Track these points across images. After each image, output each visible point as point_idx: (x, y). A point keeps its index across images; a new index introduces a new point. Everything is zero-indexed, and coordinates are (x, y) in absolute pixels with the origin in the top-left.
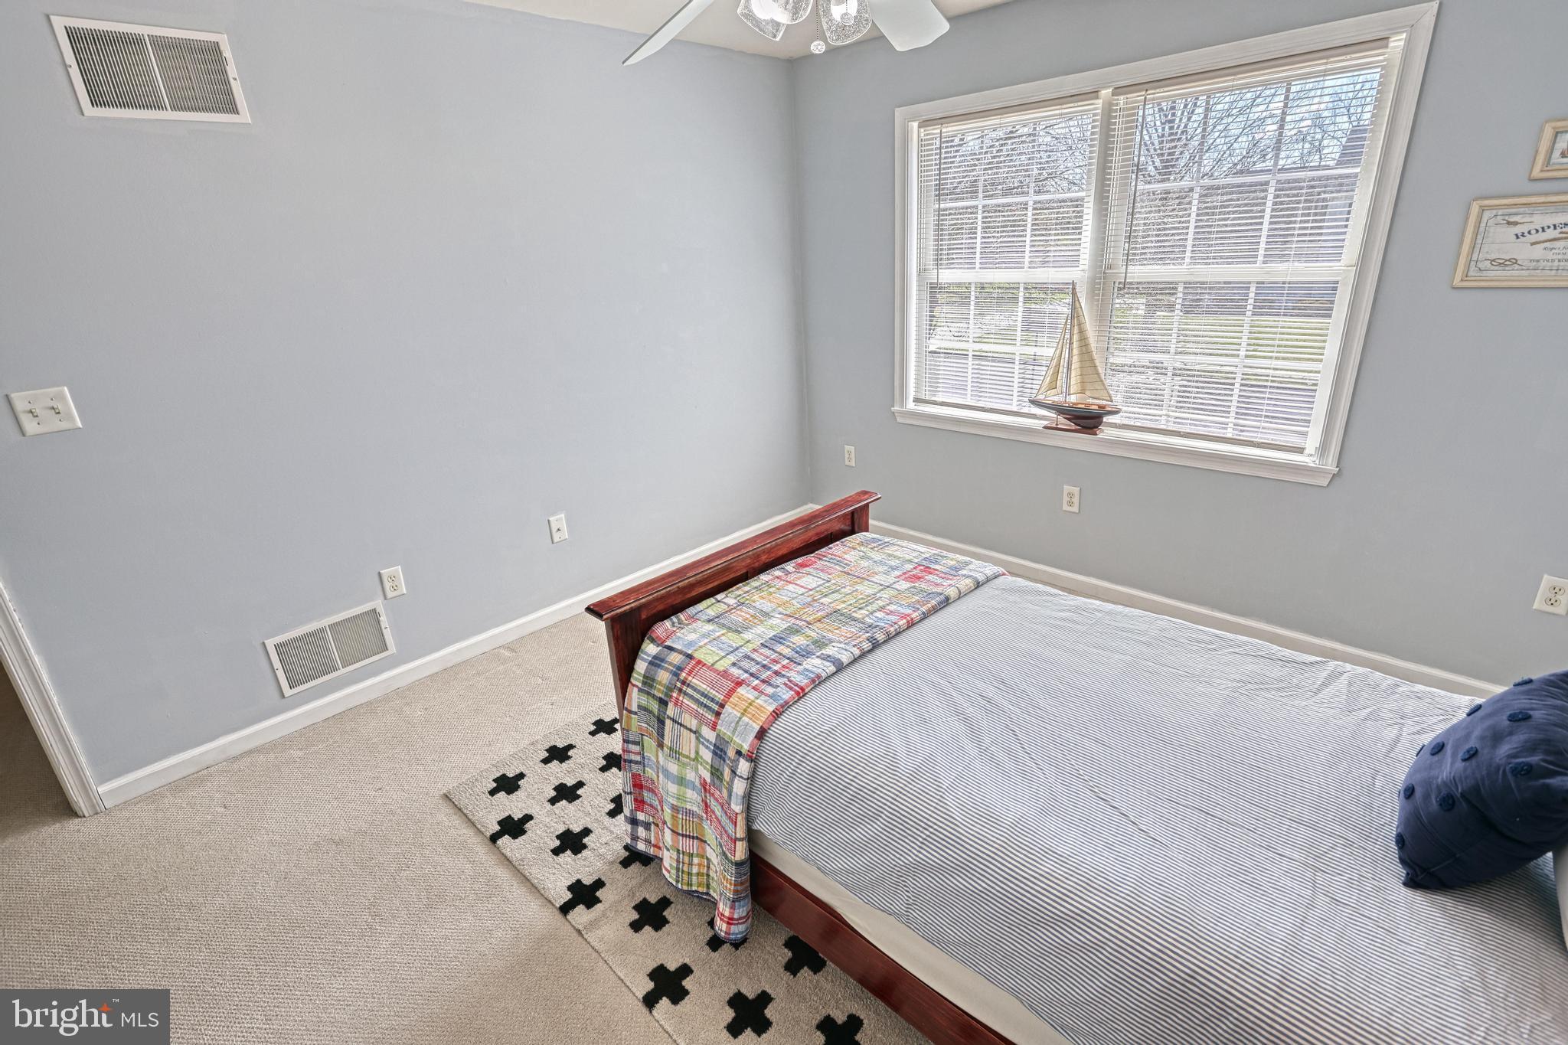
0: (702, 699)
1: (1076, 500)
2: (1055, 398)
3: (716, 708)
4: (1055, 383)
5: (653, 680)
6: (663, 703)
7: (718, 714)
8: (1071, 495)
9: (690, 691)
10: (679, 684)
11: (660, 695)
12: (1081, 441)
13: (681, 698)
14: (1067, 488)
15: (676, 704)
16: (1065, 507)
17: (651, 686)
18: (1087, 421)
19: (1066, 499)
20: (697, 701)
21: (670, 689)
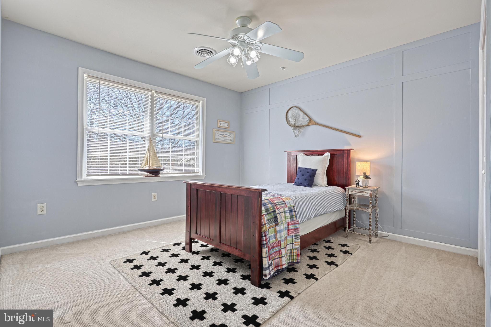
0: (281, 203)
1: (156, 197)
2: (147, 168)
3: (284, 203)
4: (147, 163)
5: (268, 209)
6: (274, 212)
7: (285, 203)
8: (154, 196)
9: (277, 204)
10: (274, 205)
11: (272, 210)
12: (154, 179)
13: (277, 207)
14: (153, 194)
15: (277, 209)
16: (153, 200)
17: (269, 211)
18: (155, 173)
19: (153, 197)
20: (281, 204)
21: (273, 207)
